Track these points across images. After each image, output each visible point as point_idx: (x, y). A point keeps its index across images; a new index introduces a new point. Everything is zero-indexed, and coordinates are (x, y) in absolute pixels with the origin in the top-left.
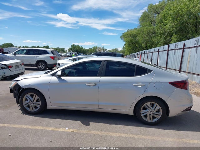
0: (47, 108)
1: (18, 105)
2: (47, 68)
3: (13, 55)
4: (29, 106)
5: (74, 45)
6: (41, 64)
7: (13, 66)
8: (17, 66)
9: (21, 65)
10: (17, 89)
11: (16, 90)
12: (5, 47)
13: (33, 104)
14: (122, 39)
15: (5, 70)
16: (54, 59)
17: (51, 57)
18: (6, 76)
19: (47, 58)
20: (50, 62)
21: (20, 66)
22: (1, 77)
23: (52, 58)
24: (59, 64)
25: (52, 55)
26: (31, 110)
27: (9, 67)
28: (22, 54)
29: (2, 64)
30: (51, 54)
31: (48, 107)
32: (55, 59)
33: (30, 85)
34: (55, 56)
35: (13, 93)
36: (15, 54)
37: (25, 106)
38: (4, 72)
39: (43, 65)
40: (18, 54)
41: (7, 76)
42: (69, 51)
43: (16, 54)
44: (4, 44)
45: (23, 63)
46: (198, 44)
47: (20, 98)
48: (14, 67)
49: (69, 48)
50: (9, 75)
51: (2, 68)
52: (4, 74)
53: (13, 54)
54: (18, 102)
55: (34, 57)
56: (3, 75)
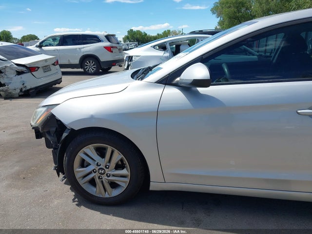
0: (151, 188)
1: (61, 176)
2: (100, 71)
3: (38, 49)
4: (92, 182)
5: (132, 30)
6: (90, 62)
7: (38, 68)
8: (46, 67)
9: (54, 64)
10: (54, 129)
11: (49, 133)
12: (25, 41)
13: (104, 177)
14: (214, 13)
15: (23, 76)
16: (112, 52)
17: (107, 48)
18: (28, 88)
19: (98, 50)
20: (105, 57)
21: (52, 67)
22: (19, 91)
23: (109, 49)
24: (130, 58)
25: (107, 44)
26: (101, 193)
27: (31, 69)
28: (53, 46)
29: (17, 64)
30: (106, 42)
31: (153, 186)
32: (114, 50)
33: (92, 118)
34: (114, 45)
35: (43, 139)
36: (40, 46)
37: (81, 182)
38: (22, 80)
39: (94, 65)
40: (45, 46)
41: (31, 89)
42: (125, 41)
43: (42, 46)
44: (24, 37)
45: (57, 62)
47: (65, 159)
48: (41, 70)
49: (124, 37)
50: (33, 86)
51: (19, 73)
52: (23, 84)
53: (37, 46)
54: (59, 169)
55: (76, 49)
56: (22, 86)
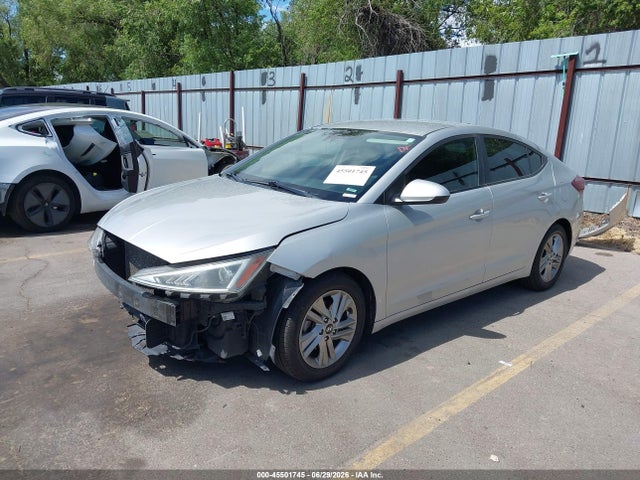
0: (374, 331)
13: (331, 336)
26: (323, 364)
31: (377, 327)
37: (305, 356)
46: (359, 79)
